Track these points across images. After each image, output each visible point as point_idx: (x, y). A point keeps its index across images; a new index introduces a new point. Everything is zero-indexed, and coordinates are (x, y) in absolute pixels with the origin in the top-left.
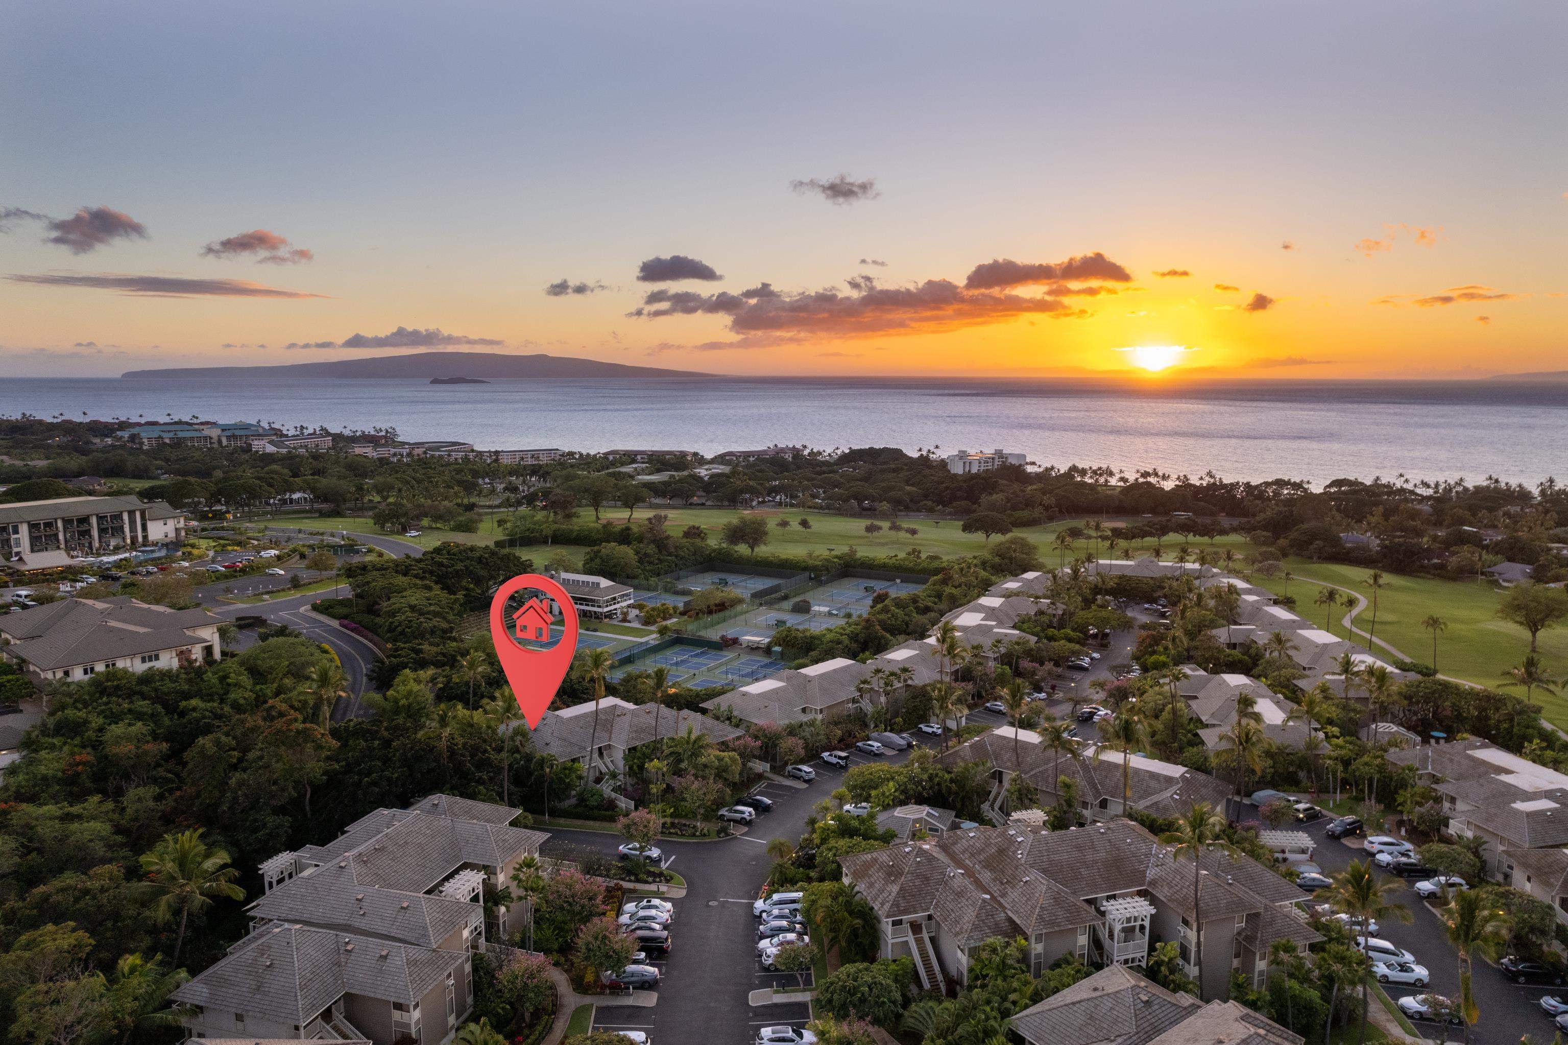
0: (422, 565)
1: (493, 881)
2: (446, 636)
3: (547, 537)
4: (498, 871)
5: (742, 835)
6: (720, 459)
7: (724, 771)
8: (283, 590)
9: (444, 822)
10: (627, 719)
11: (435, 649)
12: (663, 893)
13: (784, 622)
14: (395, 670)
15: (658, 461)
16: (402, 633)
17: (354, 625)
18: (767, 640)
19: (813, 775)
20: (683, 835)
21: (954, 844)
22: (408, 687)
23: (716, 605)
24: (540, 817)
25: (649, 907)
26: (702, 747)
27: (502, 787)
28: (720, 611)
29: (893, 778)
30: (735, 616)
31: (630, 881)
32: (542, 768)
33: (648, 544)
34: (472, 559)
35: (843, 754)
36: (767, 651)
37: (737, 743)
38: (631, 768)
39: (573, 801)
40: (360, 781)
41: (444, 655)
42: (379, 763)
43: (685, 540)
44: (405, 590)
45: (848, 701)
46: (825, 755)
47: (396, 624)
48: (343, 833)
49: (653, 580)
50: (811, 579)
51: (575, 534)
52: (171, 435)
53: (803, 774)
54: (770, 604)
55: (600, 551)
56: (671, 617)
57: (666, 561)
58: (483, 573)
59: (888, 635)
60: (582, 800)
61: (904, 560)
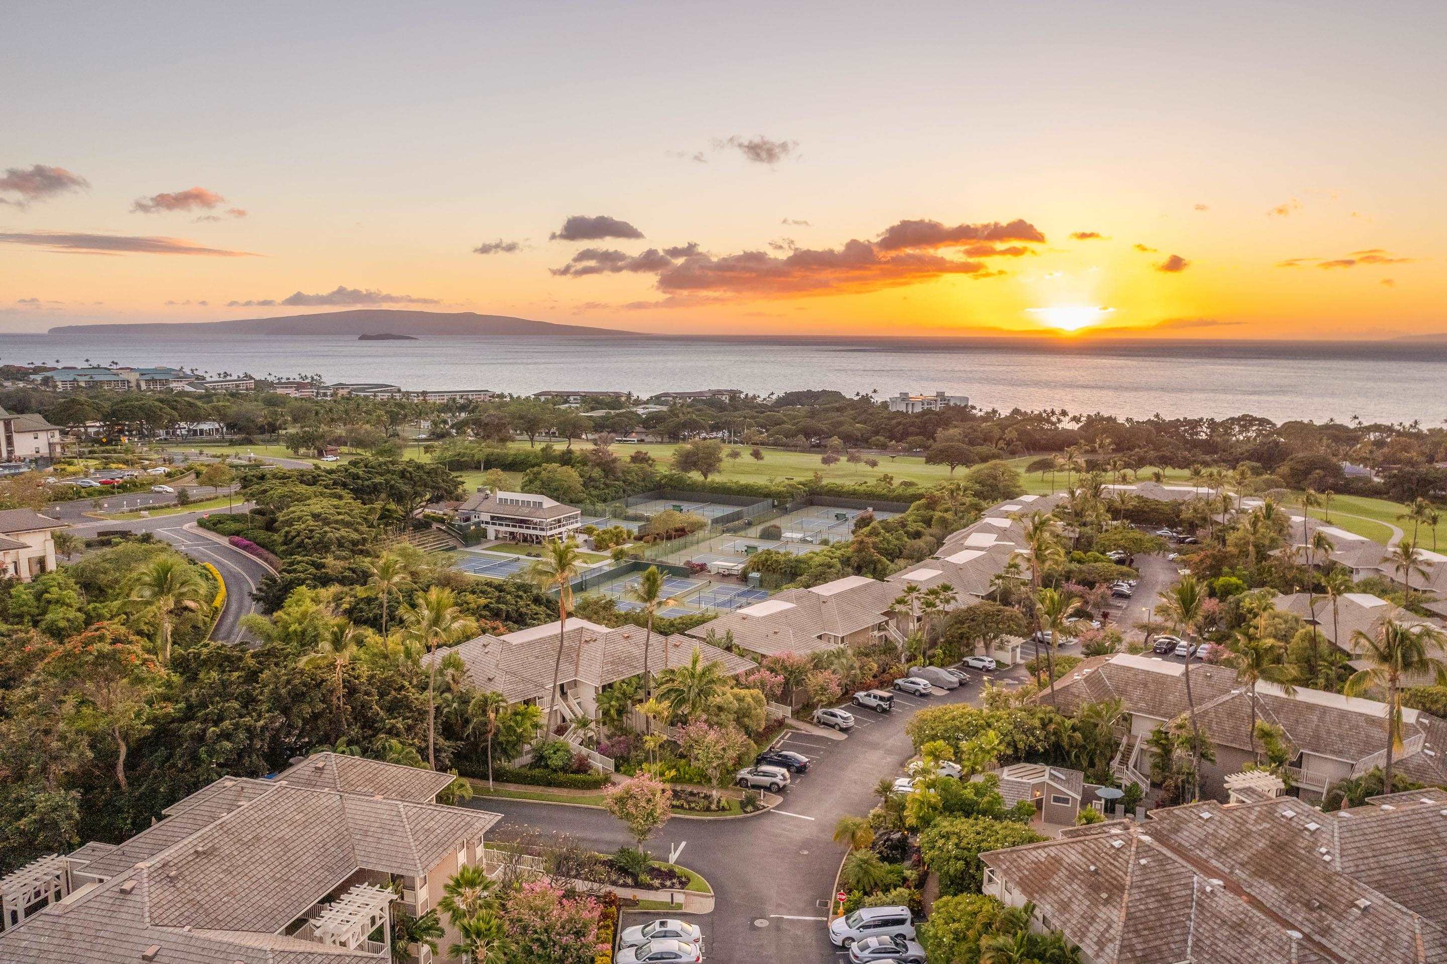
0: (334, 476)
1: (408, 899)
2: (357, 548)
3: (479, 462)
4: (418, 883)
5: (777, 808)
6: (657, 399)
7: (744, 716)
8: (168, 507)
9: (327, 798)
10: (599, 646)
11: (340, 564)
12: (680, 906)
13: (755, 548)
14: (288, 587)
15: (593, 401)
16: (301, 545)
17: (247, 542)
18: (741, 566)
19: (851, 722)
20: (691, 809)
21: (1176, 830)
22: (303, 608)
23: (676, 530)
24: (480, 783)
25: (665, 935)
26: (712, 681)
27: (425, 739)
28: (680, 536)
29: (989, 725)
30: (698, 543)
31: (625, 885)
32: (484, 712)
33: (593, 466)
34: (394, 473)
35: (885, 694)
36: (743, 578)
37: (751, 678)
38: (606, 713)
39: (527, 759)
40: (204, 731)
41: (353, 571)
42: (236, 705)
43: (632, 465)
44: (309, 498)
45: (873, 628)
46: (860, 695)
47: (293, 533)
48: (160, 818)
49: (600, 506)
50: (774, 506)
51: (510, 459)
52: (87, 378)
53: (839, 720)
54: (735, 531)
55: (539, 473)
56: (625, 541)
57: (613, 486)
58: (407, 488)
59: (884, 559)
60: (540, 759)
61: (876, 486)
